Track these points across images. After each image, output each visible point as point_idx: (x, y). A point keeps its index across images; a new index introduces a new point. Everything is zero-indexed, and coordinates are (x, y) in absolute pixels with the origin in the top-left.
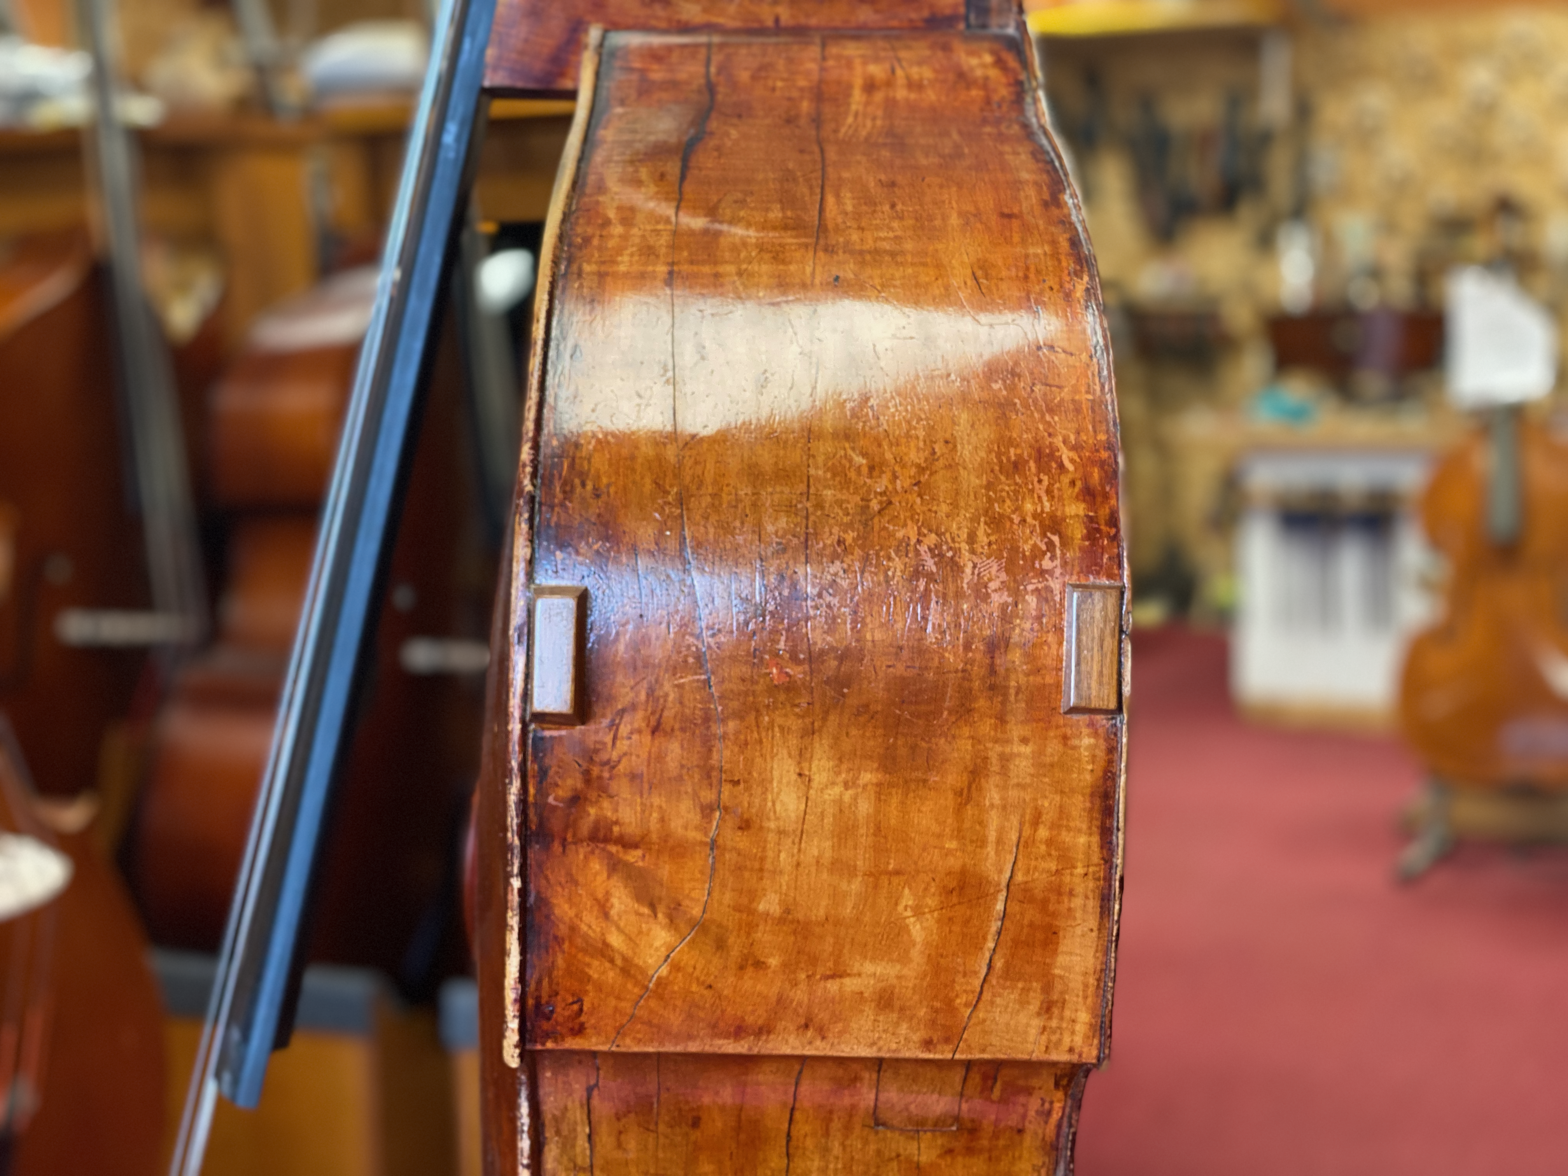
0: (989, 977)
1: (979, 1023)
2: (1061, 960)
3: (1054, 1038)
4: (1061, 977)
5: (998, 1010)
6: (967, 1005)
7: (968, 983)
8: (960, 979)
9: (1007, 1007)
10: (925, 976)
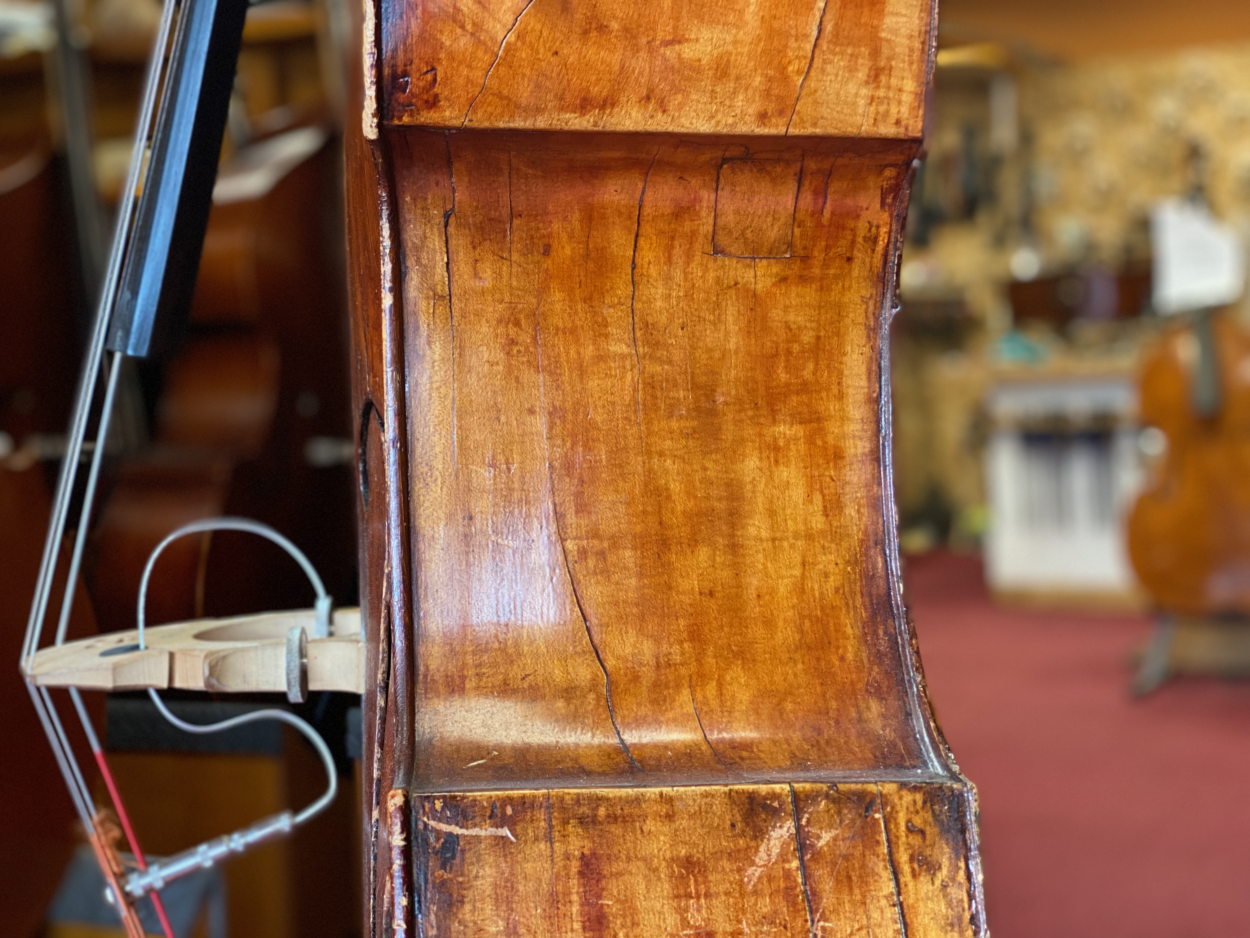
0: (820, 41)
1: (810, 94)
2: (889, 21)
3: (882, 109)
4: (888, 41)
5: (829, 78)
6: (799, 72)
7: (799, 48)
8: (793, 44)
9: (837, 75)
10: (760, 40)
